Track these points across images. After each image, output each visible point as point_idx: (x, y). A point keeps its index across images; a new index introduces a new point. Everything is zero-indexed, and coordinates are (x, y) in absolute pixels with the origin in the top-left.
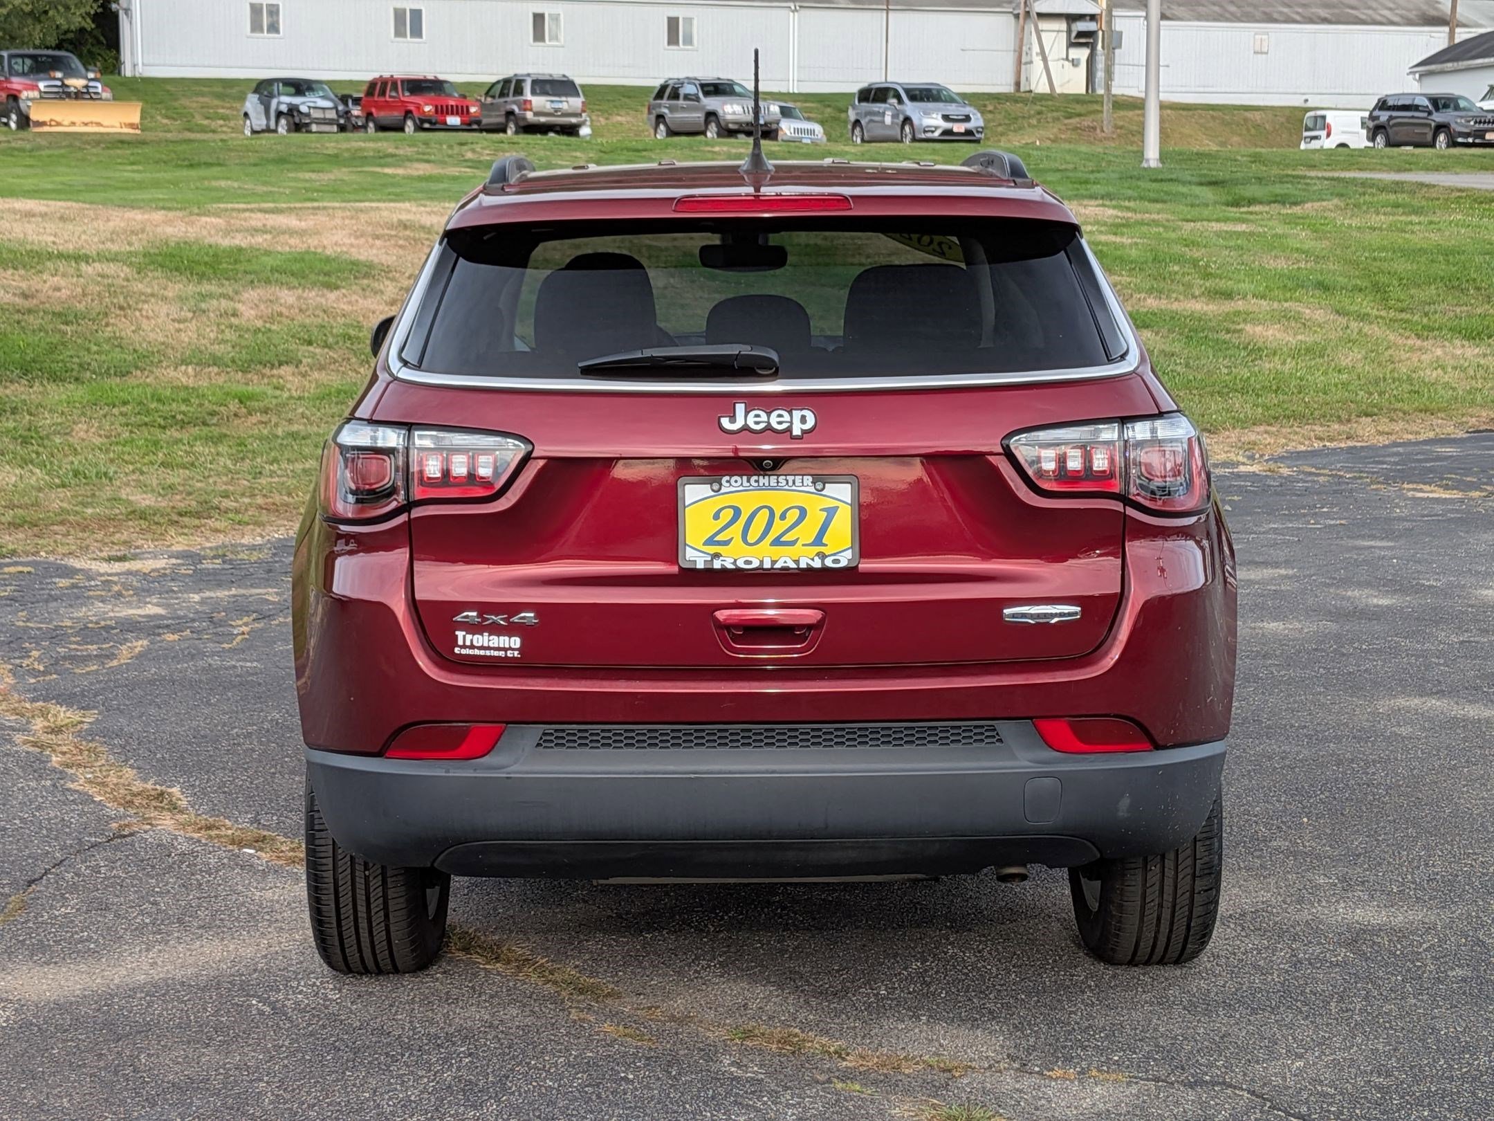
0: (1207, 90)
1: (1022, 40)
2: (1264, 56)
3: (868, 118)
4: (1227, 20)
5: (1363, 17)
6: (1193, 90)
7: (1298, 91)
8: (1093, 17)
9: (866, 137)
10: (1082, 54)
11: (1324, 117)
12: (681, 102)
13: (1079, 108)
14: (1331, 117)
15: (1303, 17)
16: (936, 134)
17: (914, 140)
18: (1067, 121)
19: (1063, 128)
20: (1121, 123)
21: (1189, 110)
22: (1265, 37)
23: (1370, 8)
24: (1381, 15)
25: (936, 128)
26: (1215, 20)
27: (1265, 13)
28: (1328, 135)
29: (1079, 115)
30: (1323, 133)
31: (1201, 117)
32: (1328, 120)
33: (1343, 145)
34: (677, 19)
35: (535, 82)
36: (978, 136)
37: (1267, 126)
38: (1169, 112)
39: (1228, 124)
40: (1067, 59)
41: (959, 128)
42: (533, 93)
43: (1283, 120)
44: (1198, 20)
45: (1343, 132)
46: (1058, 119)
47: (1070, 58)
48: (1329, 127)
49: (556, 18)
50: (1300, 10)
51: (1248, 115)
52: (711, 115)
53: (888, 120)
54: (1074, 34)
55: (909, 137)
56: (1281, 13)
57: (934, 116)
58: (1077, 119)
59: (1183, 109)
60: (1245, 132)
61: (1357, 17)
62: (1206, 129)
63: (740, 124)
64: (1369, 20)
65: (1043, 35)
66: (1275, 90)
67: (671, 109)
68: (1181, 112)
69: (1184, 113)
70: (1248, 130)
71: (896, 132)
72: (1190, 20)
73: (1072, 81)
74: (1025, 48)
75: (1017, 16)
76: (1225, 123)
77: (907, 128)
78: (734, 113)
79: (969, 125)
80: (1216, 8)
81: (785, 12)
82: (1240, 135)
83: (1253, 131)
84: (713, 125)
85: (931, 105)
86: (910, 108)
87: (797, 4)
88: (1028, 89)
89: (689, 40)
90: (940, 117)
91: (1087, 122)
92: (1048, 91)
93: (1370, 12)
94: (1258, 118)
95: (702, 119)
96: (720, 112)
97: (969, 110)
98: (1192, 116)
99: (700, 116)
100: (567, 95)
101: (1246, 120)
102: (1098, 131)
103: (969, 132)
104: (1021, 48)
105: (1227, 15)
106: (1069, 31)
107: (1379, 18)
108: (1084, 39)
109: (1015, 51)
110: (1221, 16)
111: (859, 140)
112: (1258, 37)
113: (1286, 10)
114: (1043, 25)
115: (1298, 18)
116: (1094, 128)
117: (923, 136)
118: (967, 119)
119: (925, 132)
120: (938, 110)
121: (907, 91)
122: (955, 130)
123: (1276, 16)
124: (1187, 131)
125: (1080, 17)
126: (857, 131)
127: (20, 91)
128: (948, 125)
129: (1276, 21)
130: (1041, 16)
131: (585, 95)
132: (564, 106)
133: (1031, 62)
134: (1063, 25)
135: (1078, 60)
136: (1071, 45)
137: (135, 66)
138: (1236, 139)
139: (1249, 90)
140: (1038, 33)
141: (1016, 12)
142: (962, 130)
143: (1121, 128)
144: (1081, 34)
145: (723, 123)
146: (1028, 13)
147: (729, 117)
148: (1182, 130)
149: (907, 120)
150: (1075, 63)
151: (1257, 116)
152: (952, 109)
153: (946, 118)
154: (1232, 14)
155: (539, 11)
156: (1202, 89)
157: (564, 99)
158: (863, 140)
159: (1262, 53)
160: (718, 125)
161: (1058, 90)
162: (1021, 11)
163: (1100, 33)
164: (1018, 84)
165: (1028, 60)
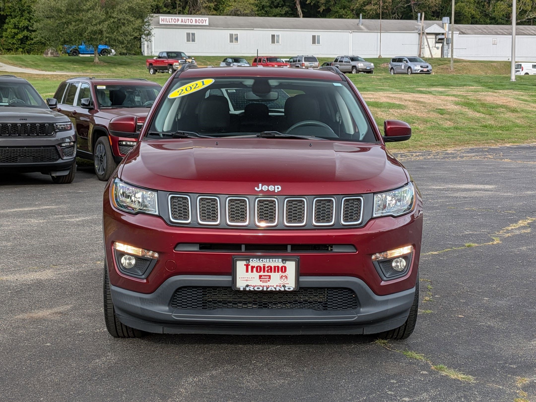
0: (478, 56)
1: (421, 41)
2: (496, 45)
3: (395, 67)
4: (484, 34)
5: (526, 33)
6: (473, 56)
7: (506, 56)
8: (443, 34)
9: (395, 72)
10: (440, 45)
11: (521, 65)
12: (344, 63)
13: (441, 63)
14: (523, 64)
15: (507, 33)
16: (419, 72)
17: (412, 73)
18: (439, 66)
19: (439, 68)
20: (455, 67)
21: (474, 62)
22: (496, 39)
23: (528, 30)
24: (532, 32)
25: (419, 70)
26: (480, 34)
27: (495, 32)
28: (522, 70)
29: (442, 65)
30: (521, 70)
31: (478, 64)
32: (522, 66)
33: (527, 74)
34: (315, 36)
35: (305, 58)
36: (430, 72)
37: (498, 67)
38: (468, 63)
39: (487, 67)
40: (435, 47)
41: (425, 70)
42: (305, 61)
43: (503, 65)
44: (475, 34)
45: (527, 69)
46: (436, 66)
47: (436, 47)
48: (523, 68)
49: (278, 36)
50: (506, 31)
51: (492, 64)
52: (354, 67)
53: (403, 67)
54: (437, 39)
55: (410, 72)
56: (500, 32)
57: (418, 66)
58: (442, 66)
59: (473, 62)
60: (492, 69)
61: (524, 33)
62: (480, 68)
63: (363, 69)
64: (528, 34)
65: (428, 39)
66: (499, 56)
67: (340, 65)
68: (472, 63)
69: (473, 63)
70: (493, 69)
71: (406, 71)
72: (472, 34)
73: (437, 54)
74: (422, 44)
75: (419, 34)
76: (485, 66)
77: (409, 70)
78: (361, 66)
79: (428, 69)
80: (480, 31)
81: (348, 33)
82: (491, 70)
83: (494, 69)
84: (355, 69)
85: (416, 63)
86: (410, 64)
87: (352, 31)
88: (423, 56)
89: (319, 43)
90: (420, 66)
91: (445, 66)
92: (430, 57)
93: (528, 31)
94: (495, 65)
95: (351, 68)
96: (357, 66)
97: (427, 64)
98: (476, 64)
99: (351, 67)
100: (314, 62)
101: (492, 65)
102: (449, 69)
103: (428, 71)
104: (421, 44)
105: (484, 33)
106: (436, 38)
107: (531, 33)
108: (440, 41)
109: (419, 44)
110: (482, 33)
111: (393, 73)
112: (494, 39)
113: (502, 31)
114: (428, 37)
115: (506, 33)
116: (448, 69)
117: (415, 72)
118: (427, 67)
119: (415, 71)
120: (419, 64)
121: (408, 59)
122: (424, 70)
123: (499, 33)
124: (475, 69)
125: (439, 34)
126: (392, 71)
127: (173, 63)
128: (422, 69)
129: (499, 34)
130: (428, 34)
131: (319, 62)
132: (313, 65)
133: (424, 48)
134: (434, 37)
135: (439, 47)
136: (436, 42)
137: (151, 52)
138: (489, 71)
139: (491, 56)
140: (427, 39)
141: (419, 32)
142: (426, 70)
143: (456, 68)
144: (439, 39)
145: (358, 69)
146: (423, 33)
147: (360, 67)
148: (473, 69)
149: (409, 67)
150: (438, 48)
151: (495, 64)
152: (422, 64)
153: (421, 67)
154: (485, 32)
155: (273, 34)
156: (476, 56)
157: (313, 63)
158: (394, 73)
159: (495, 44)
160: (356, 69)
161: (434, 57)
162: (421, 32)
163: (445, 39)
164: (420, 55)
165: (423, 47)
